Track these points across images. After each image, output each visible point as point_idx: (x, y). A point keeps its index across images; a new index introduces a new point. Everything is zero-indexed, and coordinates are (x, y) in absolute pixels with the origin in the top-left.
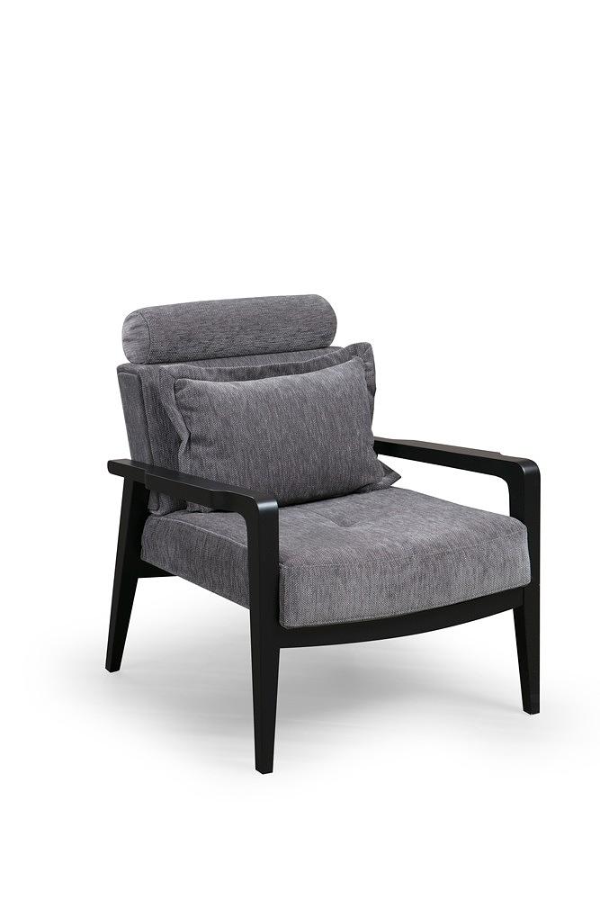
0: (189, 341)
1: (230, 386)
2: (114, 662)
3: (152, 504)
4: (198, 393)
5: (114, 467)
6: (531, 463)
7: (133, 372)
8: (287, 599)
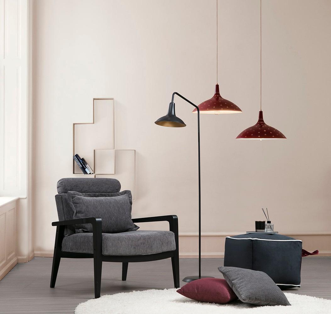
0: (77, 187)
1: (89, 198)
2: (53, 285)
3: (65, 233)
4: (79, 199)
5: (54, 224)
6: (176, 216)
7: (60, 195)
8: (104, 246)
